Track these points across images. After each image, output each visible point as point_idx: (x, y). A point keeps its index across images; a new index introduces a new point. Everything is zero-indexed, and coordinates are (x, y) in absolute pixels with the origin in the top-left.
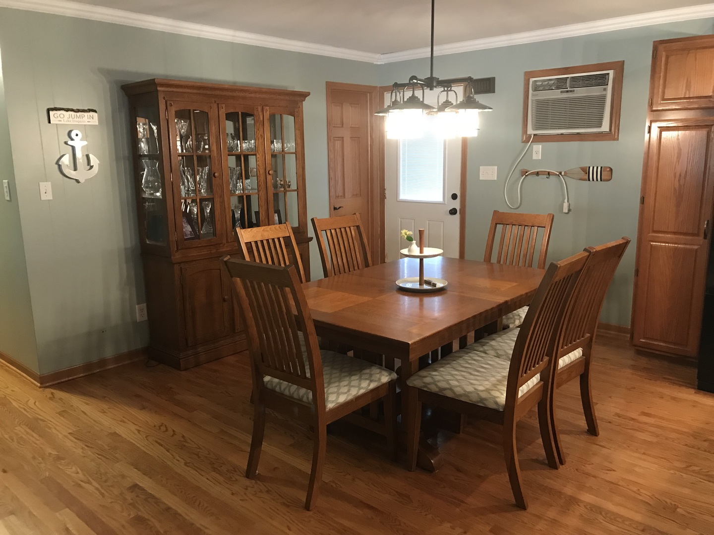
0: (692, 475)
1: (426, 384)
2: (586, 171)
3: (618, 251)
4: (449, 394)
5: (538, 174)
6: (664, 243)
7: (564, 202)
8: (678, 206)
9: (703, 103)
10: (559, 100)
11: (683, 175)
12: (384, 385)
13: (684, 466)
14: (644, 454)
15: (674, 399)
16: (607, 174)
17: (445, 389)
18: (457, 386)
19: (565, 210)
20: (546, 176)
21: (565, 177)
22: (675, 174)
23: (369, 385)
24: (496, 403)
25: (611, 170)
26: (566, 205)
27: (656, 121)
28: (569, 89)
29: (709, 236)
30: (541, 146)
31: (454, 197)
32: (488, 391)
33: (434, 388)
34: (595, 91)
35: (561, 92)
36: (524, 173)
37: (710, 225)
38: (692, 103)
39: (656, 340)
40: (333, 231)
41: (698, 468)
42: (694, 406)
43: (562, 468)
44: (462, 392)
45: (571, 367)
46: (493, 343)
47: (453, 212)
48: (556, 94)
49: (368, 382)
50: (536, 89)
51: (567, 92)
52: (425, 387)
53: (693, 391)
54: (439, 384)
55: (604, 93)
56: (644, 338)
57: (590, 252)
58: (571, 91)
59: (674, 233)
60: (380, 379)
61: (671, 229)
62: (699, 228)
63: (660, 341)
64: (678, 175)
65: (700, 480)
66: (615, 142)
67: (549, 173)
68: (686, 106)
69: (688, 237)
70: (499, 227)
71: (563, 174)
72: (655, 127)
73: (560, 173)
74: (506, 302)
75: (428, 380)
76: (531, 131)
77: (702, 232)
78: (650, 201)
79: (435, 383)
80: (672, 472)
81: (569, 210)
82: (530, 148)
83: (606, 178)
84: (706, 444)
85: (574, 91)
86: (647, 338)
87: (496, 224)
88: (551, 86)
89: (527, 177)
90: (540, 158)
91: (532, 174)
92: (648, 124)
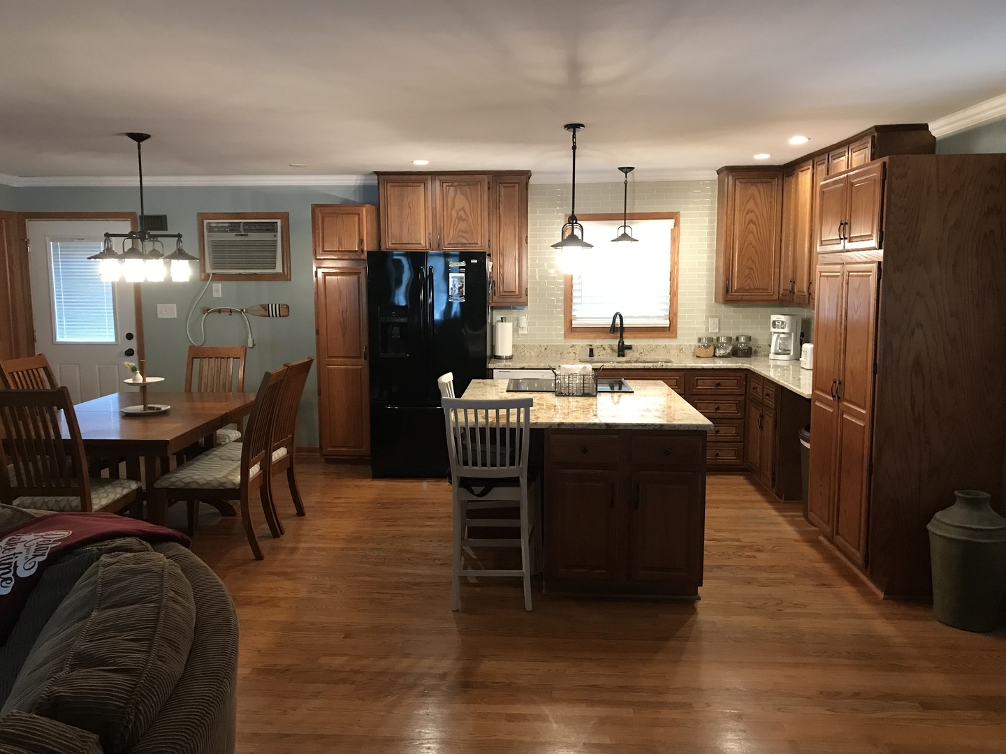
0: (371, 521)
1: (173, 483)
2: (265, 307)
3: (306, 367)
4: (194, 486)
5: (220, 311)
6: (337, 366)
7: (248, 337)
8: (344, 335)
9: (353, 256)
10: (233, 241)
11: (344, 311)
12: (133, 491)
13: (365, 518)
15: (356, 486)
16: (285, 311)
17: (189, 483)
18: (199, 479)
19: (250, 345)
20: (228, 313)
21: (248, 315)
22: (339, 310)
23: (123, 491)
24: (234, 484)
25: (288, 307)
26: (250, 340)
27: (320, 268)
28: (242, 233)
29: (368, 358)
30: (220, 285)
31: (129, 336)
32: (225, 477)
33: (180, 485)
34: (267, 237)
35: (236, 235)
36: (206, 310)
37: (368, 350)
38: (344, 255)
39: (340, 447)
40: (20, 373)
41: (375, 517)
43: (282, 537)
44: (205, 482)
45: (281, 461)
46: (215, 453)
47: (129, 353)
48: (231, 237)
49: (121, 488)
50: (211, 230)
51: (242, 235)
52: (171, 485)
53: (369, 480)
54: (183, 480)
55: (274, 239)
56: (331, 447)
57: (288, 366)
58: (245, 235)
59: (344, 357)
60: (130, 487)
61: (342, 354)
62: (360, 353)
63: (343, 447)
64: (341, 310)
65: (376, 522)
66: (289, 282)
67: (231, 311)
68: (340, 257)
69: (354, 360)
70: (196, 362)
71: (244, 311)
72: (320, 271)
73: (242, 310)
74: (226, 414)
75: (173, 479)
76: (209, 270)
77: (363, 354)
78: (323, 331)
79: (180, 480)
80: (358, 522)
81: (254, 345)
82: (210, 288)
83: (285, 314)
84: (379, 505)
85: (247, 235)
86: (334, 447)
87: (193, 358)
88: (225, 227)
89: (209, 315)
90: (221, 296)
91: (214, 311)
92: (314, 269)
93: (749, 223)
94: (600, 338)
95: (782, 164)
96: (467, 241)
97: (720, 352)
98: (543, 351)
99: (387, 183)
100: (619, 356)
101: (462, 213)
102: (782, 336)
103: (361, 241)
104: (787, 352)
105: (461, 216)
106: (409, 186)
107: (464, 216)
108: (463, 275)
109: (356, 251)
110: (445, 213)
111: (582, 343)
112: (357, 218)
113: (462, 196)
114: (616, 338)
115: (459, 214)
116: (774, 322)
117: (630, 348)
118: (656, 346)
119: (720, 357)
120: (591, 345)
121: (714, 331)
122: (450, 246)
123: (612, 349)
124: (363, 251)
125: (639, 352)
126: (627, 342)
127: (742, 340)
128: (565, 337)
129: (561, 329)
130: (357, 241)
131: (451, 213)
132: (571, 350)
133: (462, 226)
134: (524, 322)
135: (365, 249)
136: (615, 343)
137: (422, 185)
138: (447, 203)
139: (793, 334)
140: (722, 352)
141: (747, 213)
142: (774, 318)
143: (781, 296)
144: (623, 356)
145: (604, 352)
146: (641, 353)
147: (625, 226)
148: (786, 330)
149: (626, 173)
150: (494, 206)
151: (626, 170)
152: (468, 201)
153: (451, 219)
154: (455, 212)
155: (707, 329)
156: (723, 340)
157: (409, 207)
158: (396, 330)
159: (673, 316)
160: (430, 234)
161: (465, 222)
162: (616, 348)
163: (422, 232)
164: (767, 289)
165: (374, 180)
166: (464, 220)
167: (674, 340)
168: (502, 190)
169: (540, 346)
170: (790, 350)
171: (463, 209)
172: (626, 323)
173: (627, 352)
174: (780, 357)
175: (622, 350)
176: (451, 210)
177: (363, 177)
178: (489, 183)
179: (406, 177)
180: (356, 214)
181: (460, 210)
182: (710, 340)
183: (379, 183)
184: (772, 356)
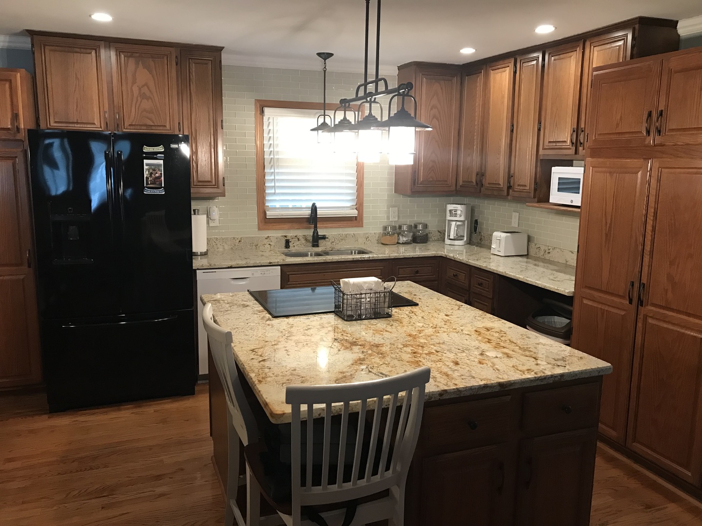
0: (74, 501)
9: (4, 136)
13: (64, 496)
14: (23, 503)
15: (32, 432)
29: (33, 264)
37: (32, 254)
41: (76, 492)
42: (53, 431)
53: (45, 417)
62: (21, 258)
65: (83, 502)
69: (12, 269)
77: (25, 261)
80: (55, 508)
84: (76, 464)
93: (433, 118)
94: (293, 228)
95: (462, 64)
96: (153, 122)
97: (403, 239)
98: (237, 244)
99: (45, 46)
100: (313, 246)
101: (145, 90)
102: (458, 223)
103: (15, 117)
104: (462, 238)
105: (144, 93)
106: (76, 52)
107: (148, 93)
108: (161, 162)
109: (9, 129)
110: (124, 88)
111: (276, 234)
112: (7, 85)
113: (146, 70)
114: (310, 228)
115: (142, 91)
116: (450, 211)
117: (324, 237)
118: (346, 235)
119: (403, 243)
120: (286, 236)
121: (394, 219)
122: (131, 127)
123: (306, 240)
124: (18, 129)
125: (331, 241)
126: (321, 232)
127: (420, 227)
128: (259, 229)
129: (254, 220)
130: (9, 116)
131: (132, 89)
132: (266, 241)
133: (146, 105)
134: (216, 213)
135: (22, 126)
136: (310, 233)
137: (93, 52)
138: (126, 77)
139: (466, 222)
140: (405, 239)
141: (431, 109)
142: (450, 207)
143: (458, 187)
144: (318, 246)
145: (298, 243)
146: (333, 242)
147: (324, 115)
148: (462, 218)
149: (325, 60)
150: (183, 84)
151: (325, 56)
152: (153, 76)
153: (133, 95)
154: (137, 88)
155: (388, 218)
156: (405, 228)
157: (76, 77)
158: (73, 229)
159: (359, 206)
160: (105, 112)
161: (150, 100)
162: (311, 239)
163: (96, 110)
164: (446, 181)
165: (25, 43)
166: (148, 98)
167: (360, 229)
168: (193, 66)
169: (234, 238)
170: (464, 236)
171: (146, 85)
172: (320, 213)
173: (320, 242)
174: (457, 243)
175: (316, 240)
176: (132, 86)
177: (7, 38)
178: (176, 57)
179: (71, 40)
180: (6, 80)
181: (143, 86)
182: (394, 228)
183: (33, 45)
184: (447, 242)
